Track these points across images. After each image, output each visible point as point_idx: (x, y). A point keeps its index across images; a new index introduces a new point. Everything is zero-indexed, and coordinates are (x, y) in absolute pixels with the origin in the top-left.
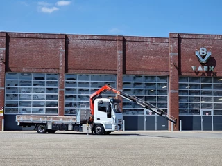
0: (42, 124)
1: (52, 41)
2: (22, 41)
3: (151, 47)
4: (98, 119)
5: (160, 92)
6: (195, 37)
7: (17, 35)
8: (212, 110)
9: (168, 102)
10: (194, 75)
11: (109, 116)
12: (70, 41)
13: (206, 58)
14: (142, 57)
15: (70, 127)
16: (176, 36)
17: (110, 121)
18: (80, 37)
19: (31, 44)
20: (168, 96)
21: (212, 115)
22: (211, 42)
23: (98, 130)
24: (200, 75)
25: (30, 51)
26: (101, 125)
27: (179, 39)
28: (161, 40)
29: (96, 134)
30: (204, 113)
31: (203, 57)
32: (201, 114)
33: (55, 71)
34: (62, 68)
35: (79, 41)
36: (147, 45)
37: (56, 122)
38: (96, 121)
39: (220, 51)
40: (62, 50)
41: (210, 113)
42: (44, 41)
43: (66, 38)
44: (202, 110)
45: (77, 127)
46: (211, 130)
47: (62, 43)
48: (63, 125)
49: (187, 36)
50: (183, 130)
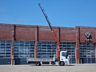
0: (38, 62)
1: (32, 28)
2: (20, 28)
3: (69, 32)
4: (62, 59)
5: (72, 49)
6: (85, 28)
7: (19, 26)
8: (91, 56)
9: (75, 52)
10: (85, 42)
11: (66, 58)
12: (39, 29)
13: (89, 36)
14: (66, 35)
15: (50, 63)
16: (78, 27)
17: (67, 60)
18: (43, 27)
19: (24, 29)
20: (75, 50)
21: (91, 57)
22: (90, 30)
23: (62, 64)
24: (87, 42)
25: (24, 32)
26: (63, 62)
27: (79, 28)
28: (72, 29)
29: (61, 65)
30: (88, 57)
31: (88, 35)
32: (87, 57)
33: (34, 40)
34: (36, 39)
35: (43, 28)
36: (68, 31)
37: (44, 61)
38: (61, 60)
39: (93, 33)
40: (36, 32)
41: (90, 57)
42: (29, 28)
43: (38, 27)
44: (87, 56)
45: (53, 63)
46: (91, 63)
47: (36, 29)
48: (47, 62)
49: (82, 27)
50: (82, 63)
